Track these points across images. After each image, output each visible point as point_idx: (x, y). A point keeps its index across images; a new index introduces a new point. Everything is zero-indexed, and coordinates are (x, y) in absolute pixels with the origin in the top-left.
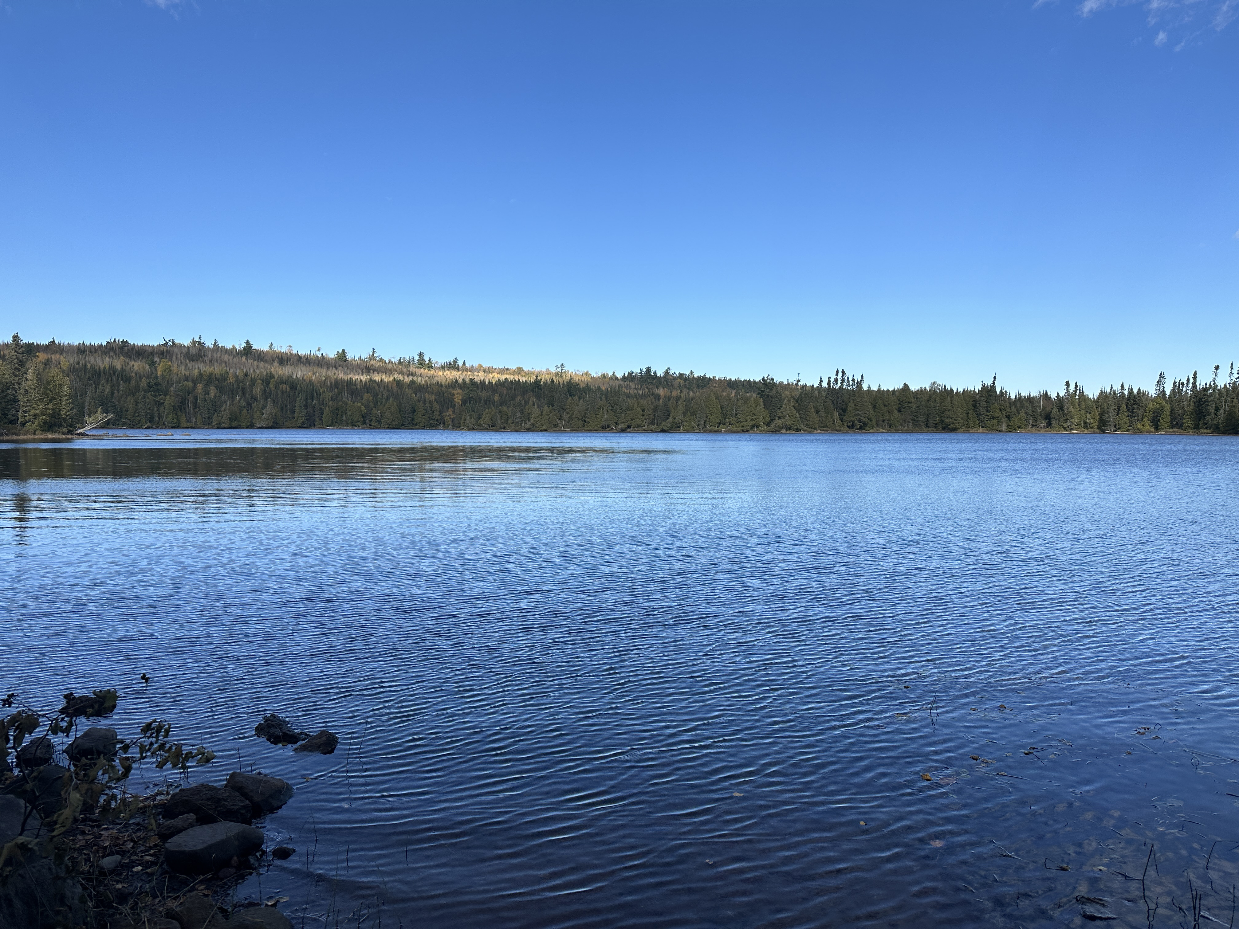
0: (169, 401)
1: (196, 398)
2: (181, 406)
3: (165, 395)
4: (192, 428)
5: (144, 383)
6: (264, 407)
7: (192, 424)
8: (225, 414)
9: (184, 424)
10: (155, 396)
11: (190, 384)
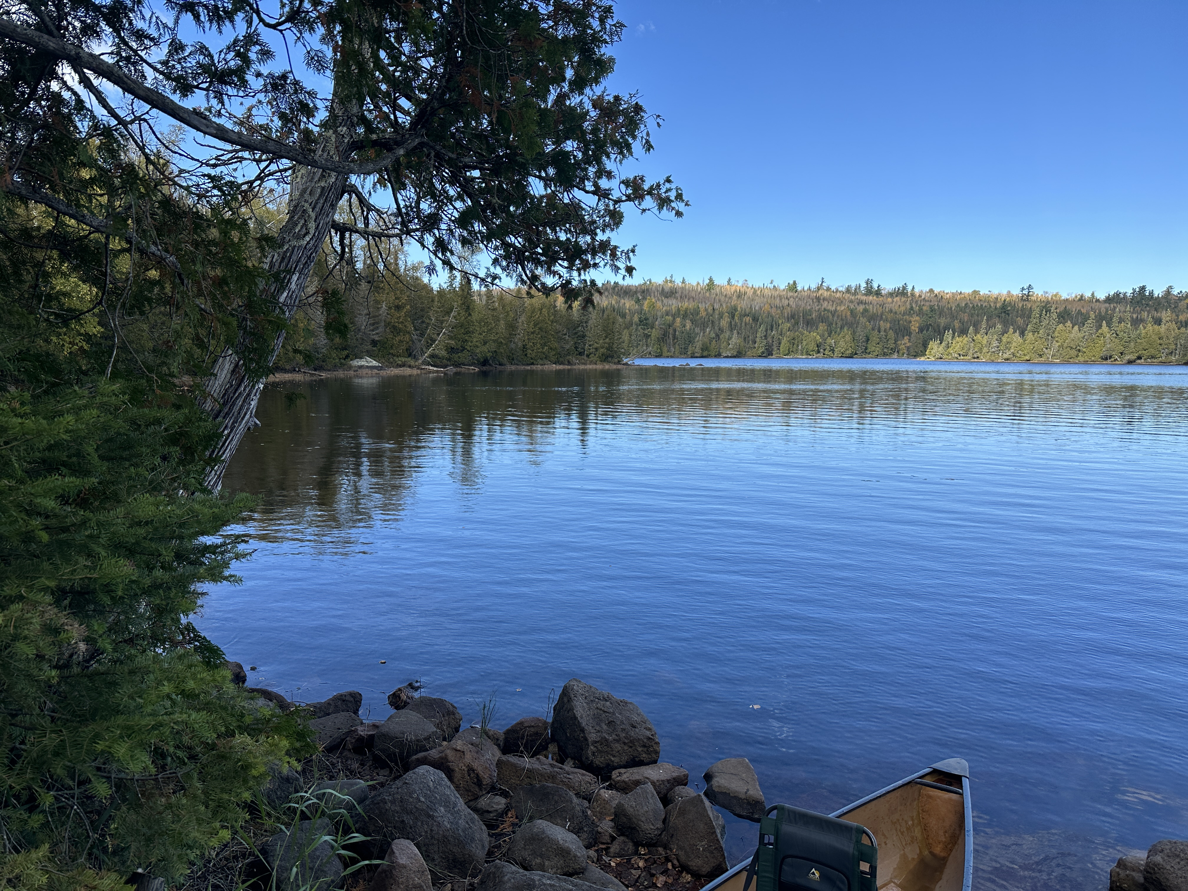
0: (655, 333)
1: (675, 331)
2: (663, 338)
3: (652, 328)
4: (672, 357)
5: (636, 319)
6: (730, 338)
7: (671, 354)
8: (698, 345)
9: (665, 353)
10: (644, 329)
11: (670, 318)
